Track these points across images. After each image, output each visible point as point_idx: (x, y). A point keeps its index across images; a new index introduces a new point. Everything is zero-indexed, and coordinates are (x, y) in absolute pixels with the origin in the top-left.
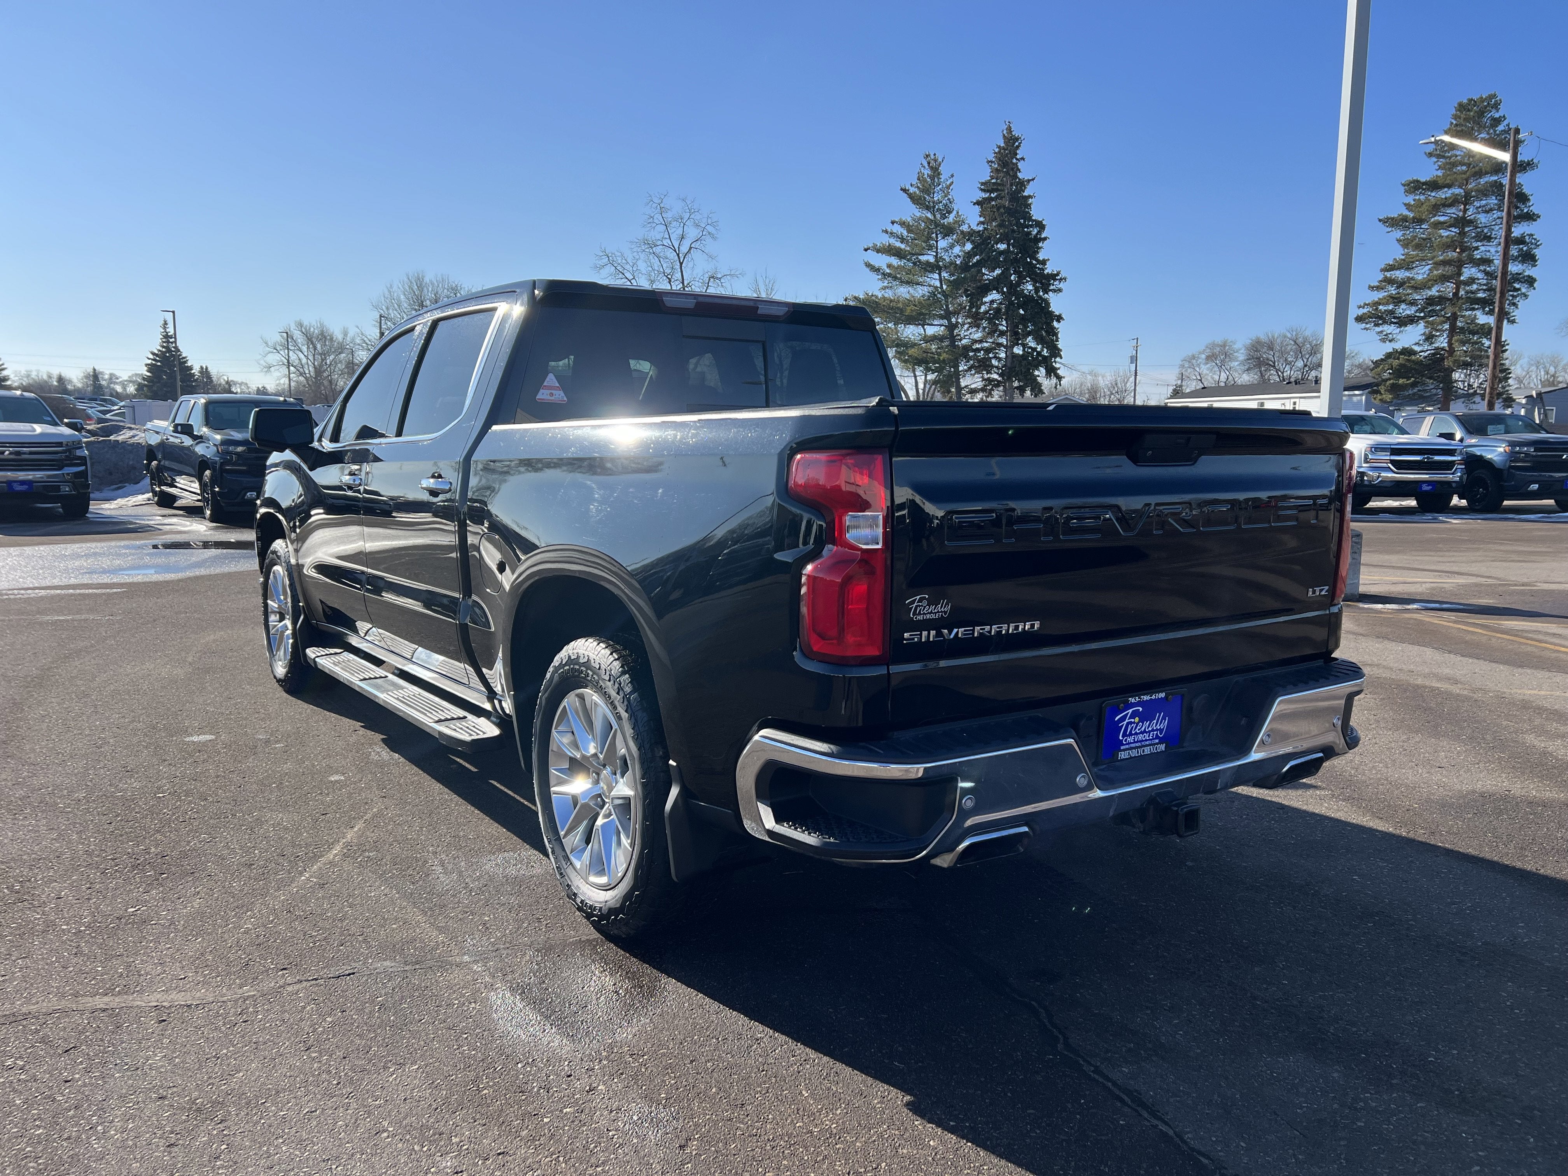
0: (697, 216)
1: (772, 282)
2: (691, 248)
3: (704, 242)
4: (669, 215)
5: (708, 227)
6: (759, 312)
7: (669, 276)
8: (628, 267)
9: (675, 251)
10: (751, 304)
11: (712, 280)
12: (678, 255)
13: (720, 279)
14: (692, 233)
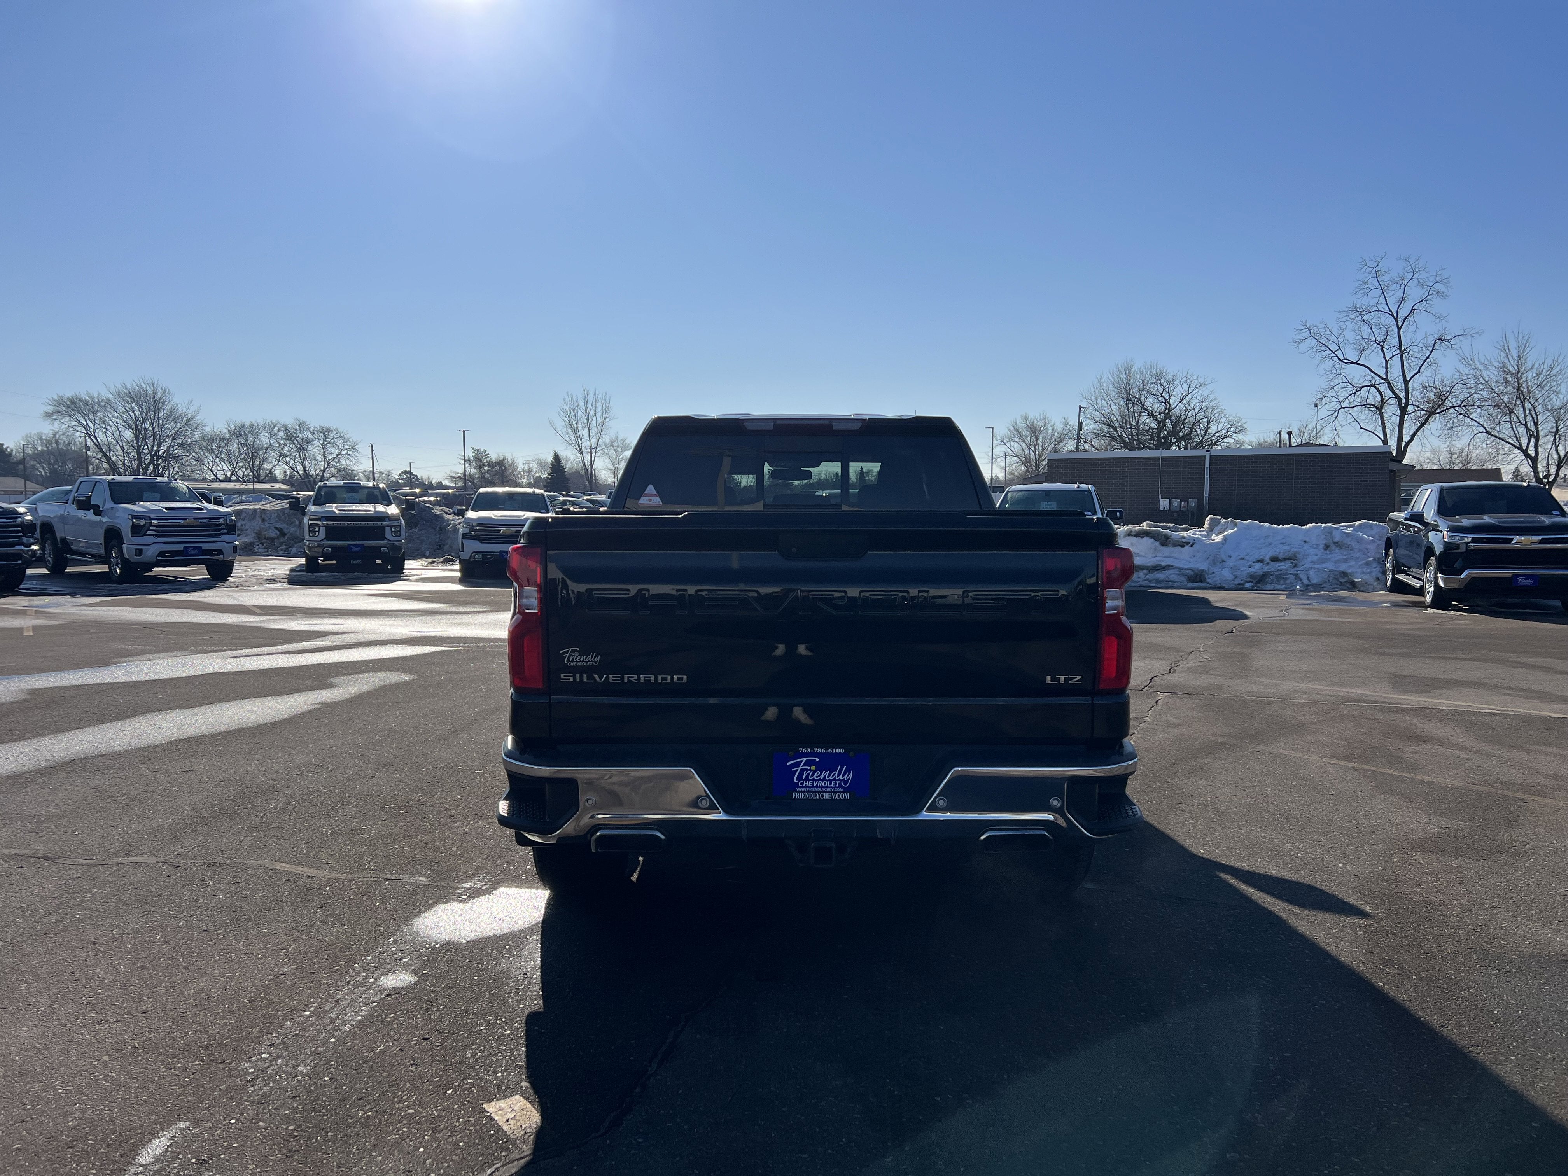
0: (1423, 275)
1: (1526, 338)
2: (1413, 310)
3: (1431, 302)
4: (1385, 279)
5: (1438, 286)
6: (834, 428)
7: (1382, 344)
8: (1333, 338)
9: (1392, 315)
10: (827, 422)
11: (1438, 343)
12: (1396, 319)
13: (1449, 340)
14: (1414, 293)
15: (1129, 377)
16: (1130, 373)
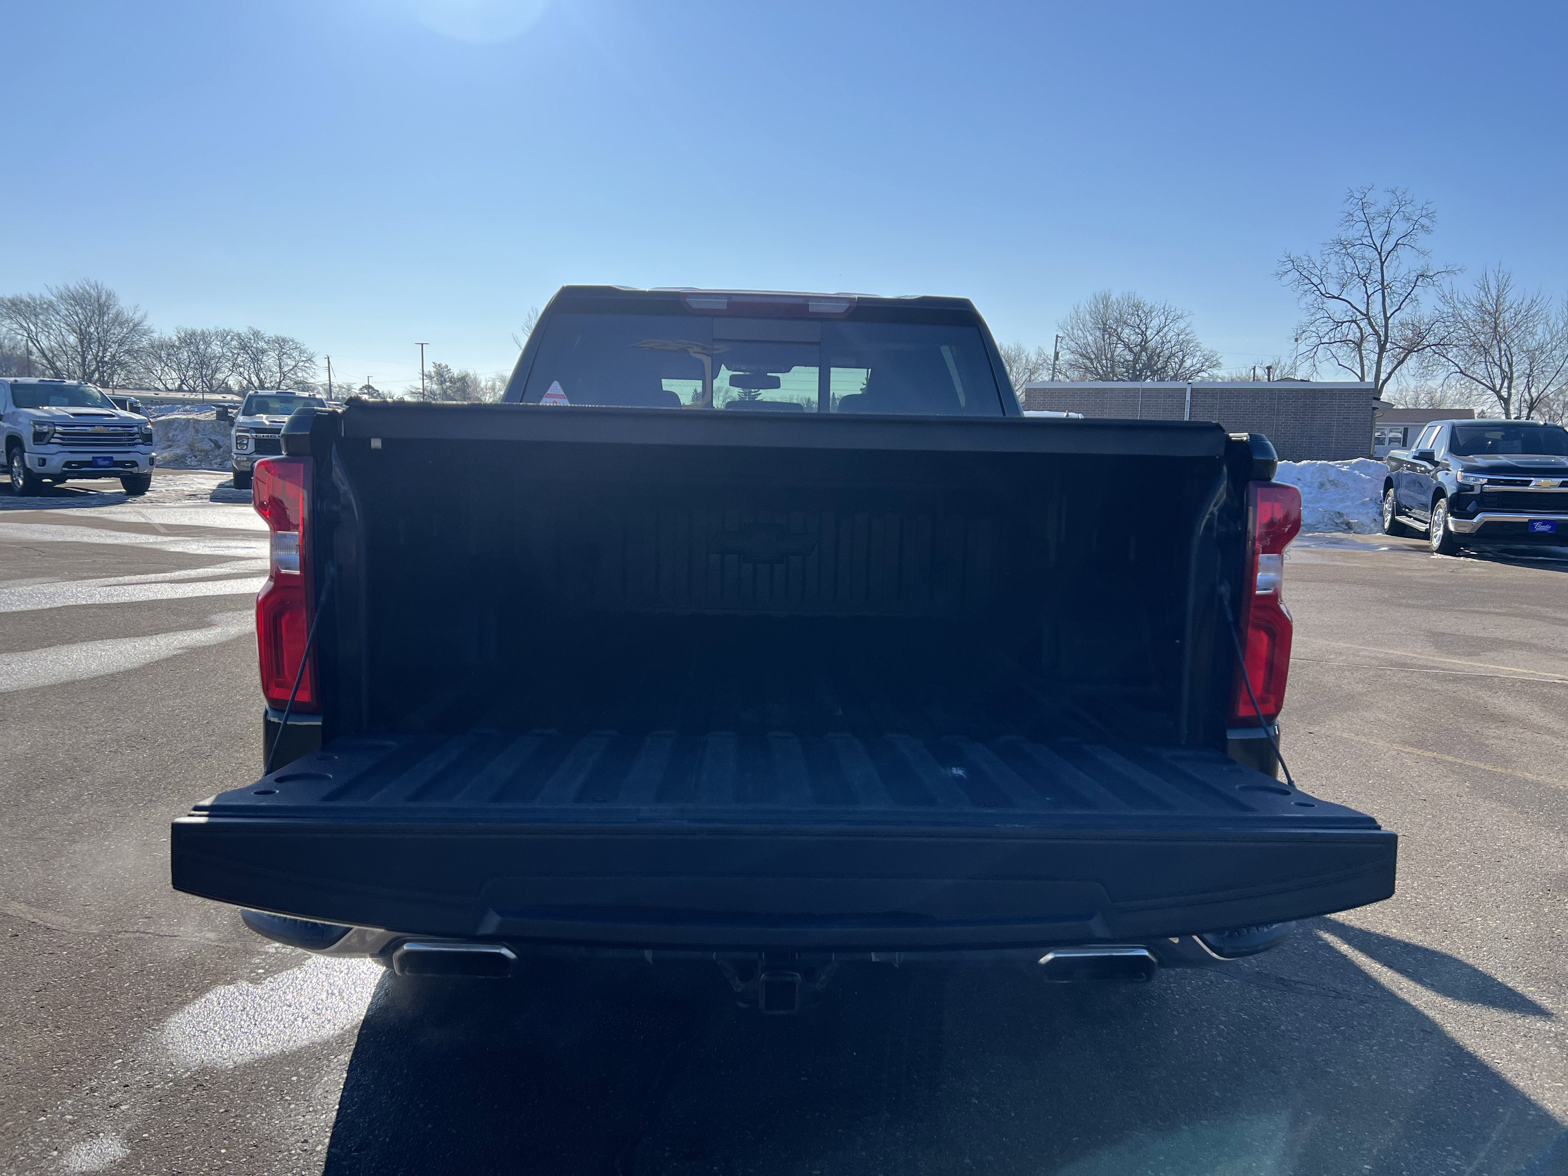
0: (1409, 209)
1: (1506, 277)
2: (1397, 245)
3: (1416, 237)
4: (1371, 211)
5: (1424, 221)
6: (810, 310)
7: (1365, 278)
8: (1316, 271)
9: (1376, 249)
10: (801, 301)
11: (1421, 279)
12: (1380, 254)
13: (1431, 277)
14: (1400, 227)
15: (1106, 307)
16: (1107, 303)
